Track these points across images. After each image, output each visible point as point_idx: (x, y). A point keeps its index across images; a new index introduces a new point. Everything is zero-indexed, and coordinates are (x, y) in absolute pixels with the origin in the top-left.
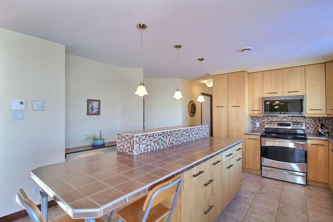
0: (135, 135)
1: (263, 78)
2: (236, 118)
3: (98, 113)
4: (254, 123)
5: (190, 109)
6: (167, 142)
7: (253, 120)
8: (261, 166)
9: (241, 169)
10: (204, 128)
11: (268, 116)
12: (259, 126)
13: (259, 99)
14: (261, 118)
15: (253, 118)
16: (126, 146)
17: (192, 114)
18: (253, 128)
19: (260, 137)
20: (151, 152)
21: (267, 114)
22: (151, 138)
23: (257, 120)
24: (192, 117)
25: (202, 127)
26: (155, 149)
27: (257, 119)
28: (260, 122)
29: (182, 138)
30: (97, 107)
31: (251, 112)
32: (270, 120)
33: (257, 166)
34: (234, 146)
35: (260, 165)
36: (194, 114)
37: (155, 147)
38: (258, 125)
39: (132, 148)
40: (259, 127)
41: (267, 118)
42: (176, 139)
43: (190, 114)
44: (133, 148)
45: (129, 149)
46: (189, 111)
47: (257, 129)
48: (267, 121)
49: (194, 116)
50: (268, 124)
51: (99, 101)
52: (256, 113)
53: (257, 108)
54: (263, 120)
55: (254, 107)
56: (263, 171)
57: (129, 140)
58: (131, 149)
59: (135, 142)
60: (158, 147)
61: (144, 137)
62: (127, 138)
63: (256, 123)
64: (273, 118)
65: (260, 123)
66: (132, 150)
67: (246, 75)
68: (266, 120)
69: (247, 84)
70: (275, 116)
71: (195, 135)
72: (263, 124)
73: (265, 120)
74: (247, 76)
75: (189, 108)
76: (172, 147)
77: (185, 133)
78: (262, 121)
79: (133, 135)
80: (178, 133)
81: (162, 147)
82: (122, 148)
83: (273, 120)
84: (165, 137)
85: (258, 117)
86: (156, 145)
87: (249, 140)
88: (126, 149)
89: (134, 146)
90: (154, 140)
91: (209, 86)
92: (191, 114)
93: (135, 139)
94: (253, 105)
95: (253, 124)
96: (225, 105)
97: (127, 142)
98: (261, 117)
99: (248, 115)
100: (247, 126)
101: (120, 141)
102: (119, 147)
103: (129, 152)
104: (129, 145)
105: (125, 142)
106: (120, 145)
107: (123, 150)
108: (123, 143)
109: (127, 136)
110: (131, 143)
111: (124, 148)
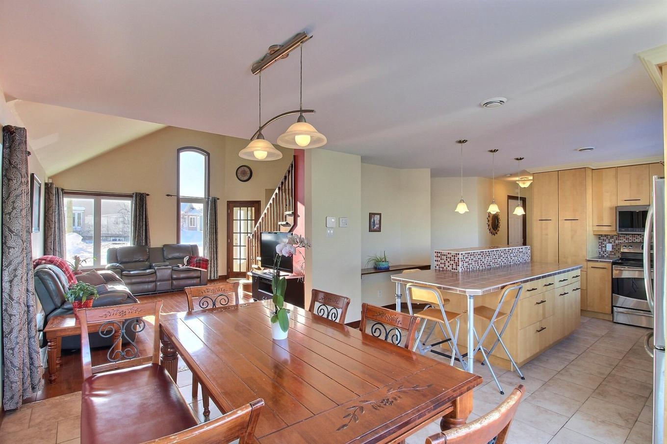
0: (460, 253)
1: (616, 176)
2: (572, 237)
3: (379, 230)
4: (603, 245)
5: (490, 223)
6: (486, 263)
7: (600, 241)
8: (613, 306)
9: (578, 311)
10: (524, 249)
11: (627, 234)
12: (611, 250)
13: (611, 209)
14: (615, 237)
15: (601, 238)
16: (447, 264)
17: (493, 231)
18: (602, 253)
19: (610, 264)
20: (472, 271)
21: (623, 231)
22: (472, 257)
23: (607, 241)
24: (494, 234)
25: (522, 248)
26: (475, 269)
27: (607, 238)
28: (613, 244)
29: (500, 260)
30: (378, 222)
31: (596, 228)
32: (630, 240)
33: (606, 307)
34: (569, 271)
35: (610, 305)
36: (497, 231)
37: (475, 267)
38: (609, 247)
39: (456, 265)
40: (611, 252)
41: (625, 237)
42: (493, 261)
43: (490, 230)
44: (459, 265)
45: (452, 267)
46: (489, 225)
47: (607, 255)
48: (625, 241)
49: (496, 233)
50: (625, 246)
51: (380, 214)
52: (606, 230)
53: (606, 221)
54: (619, 240)
55: (603, 220)
56: (615, 314)
57: (453, 258)
58: (454, 267)
59: (460, 260)
60: (478, 267)
61: (466, 256)
62: (449, 256)
63: (605, 245)
64: (635, 237)
65: (613, 246)
66: (456, 267)
67: (589, 173)
68: (623, 240)
69: (591, 187)
70: (638, 234)
71: (513, 258)
72: (618, 247)
73: (621, 240)
74: (591, 175)
75: (489, 221)
76: (490, 269)
77: (502, 254)
78: (617, 242)
79: (457, 253)
80: (496, 254)
81: (481, 268)
82: (443, 266)
83: (635, 240)
84: (484, 257)
85: (609, 235)
86: (476, 264)
87: (593, 269)
88: (449, 266)
89: (458, 263)
90: (474, 259)
91: (522, 185)
92: (492, 229)
93: (460, 257)
94: (600, 218)
95: (600, 247)
96: (554, 218)
97: (449, 260)
98: (615, 235)
99: (592, 233)
100: (590, 248)
101: (439, 259)
102: (437, 265)
103: (452, 269)
104: (452, 262)
105: (447, 260)
106: (439, 263)
107: (443, 268)
108: (443, 261)
109: (449, 253)
110: (454, 261)
111: (445, 266)
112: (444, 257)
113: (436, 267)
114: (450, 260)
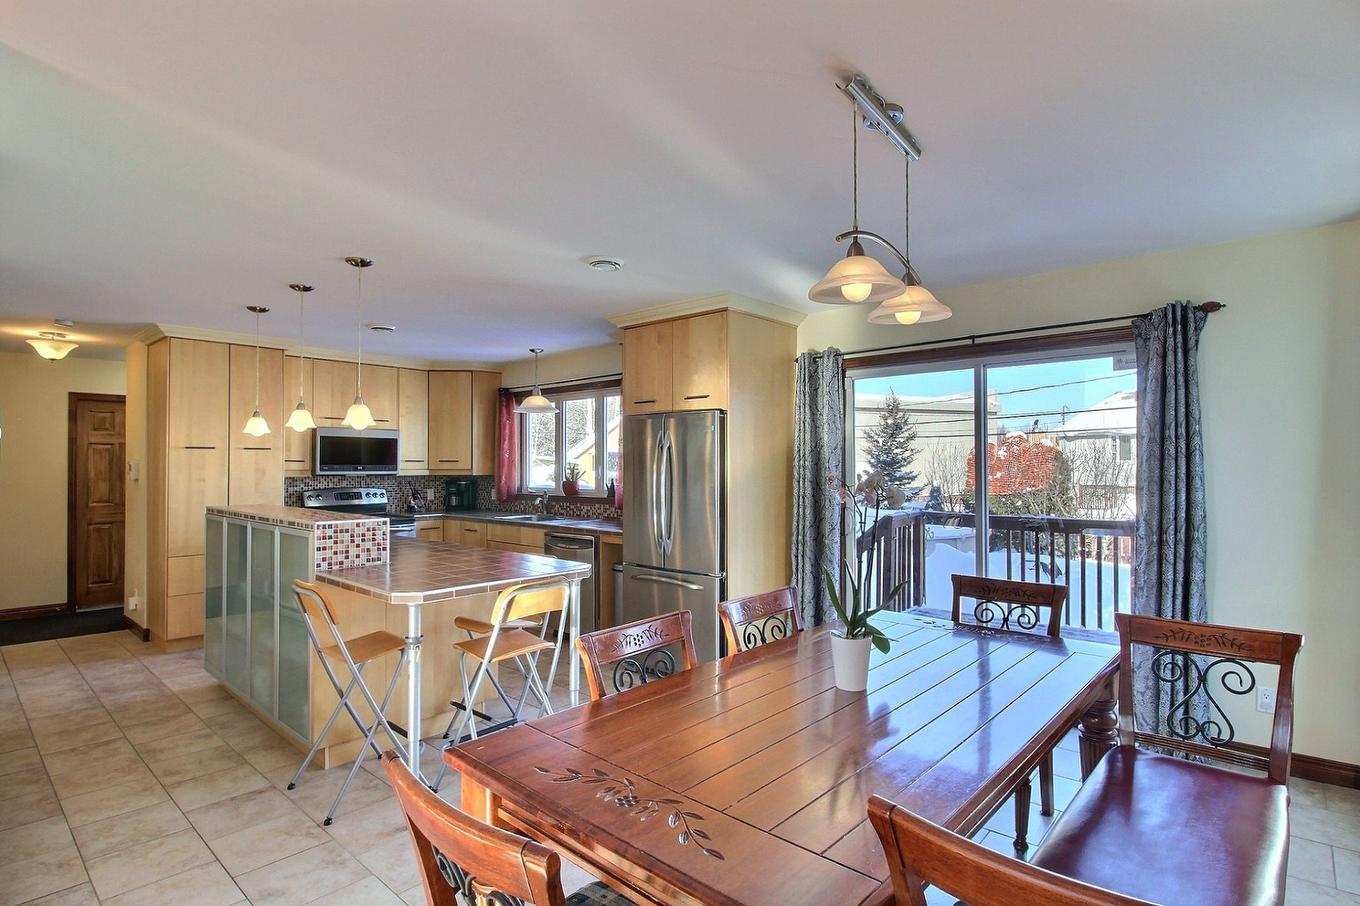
16: (353, 551)
39: (379, 550)
45: (368, 555)
57: (369, 535)
58: (374, 553)
62: (359, 531)
82: (341, 557)
88: (358, 557)
89: (385, 544)
91: (47, 353)
97: (358, 540)
101: (329, 543)
102: (324, 559)
103: (368, 560)
104: (368, 545)
105: (353, 541)
106: (328, 554)
107: (341, 563)
108: (340, 547)
109: (358, 525)
110: (374, 539)
111: (347, 557)
112: (347, 537)
113: (319, 566)
114: (363, 540)
